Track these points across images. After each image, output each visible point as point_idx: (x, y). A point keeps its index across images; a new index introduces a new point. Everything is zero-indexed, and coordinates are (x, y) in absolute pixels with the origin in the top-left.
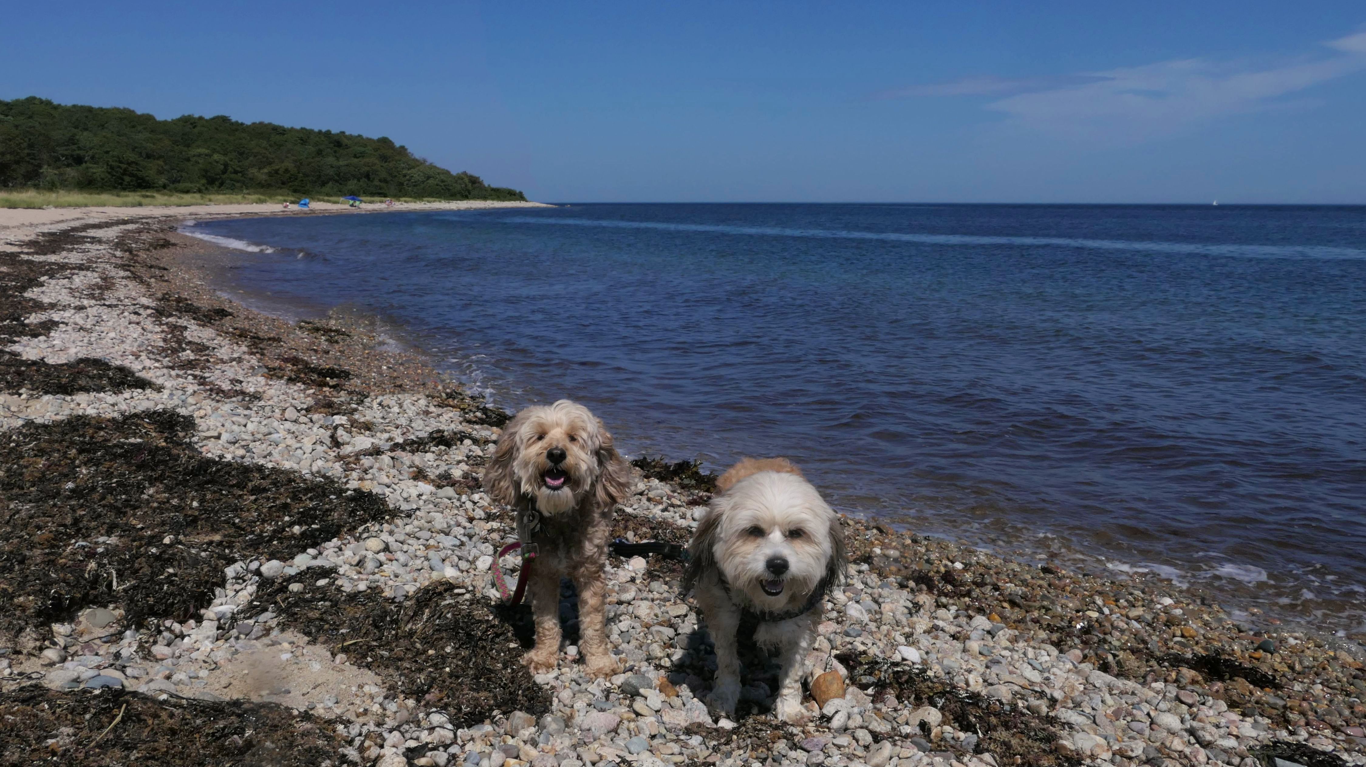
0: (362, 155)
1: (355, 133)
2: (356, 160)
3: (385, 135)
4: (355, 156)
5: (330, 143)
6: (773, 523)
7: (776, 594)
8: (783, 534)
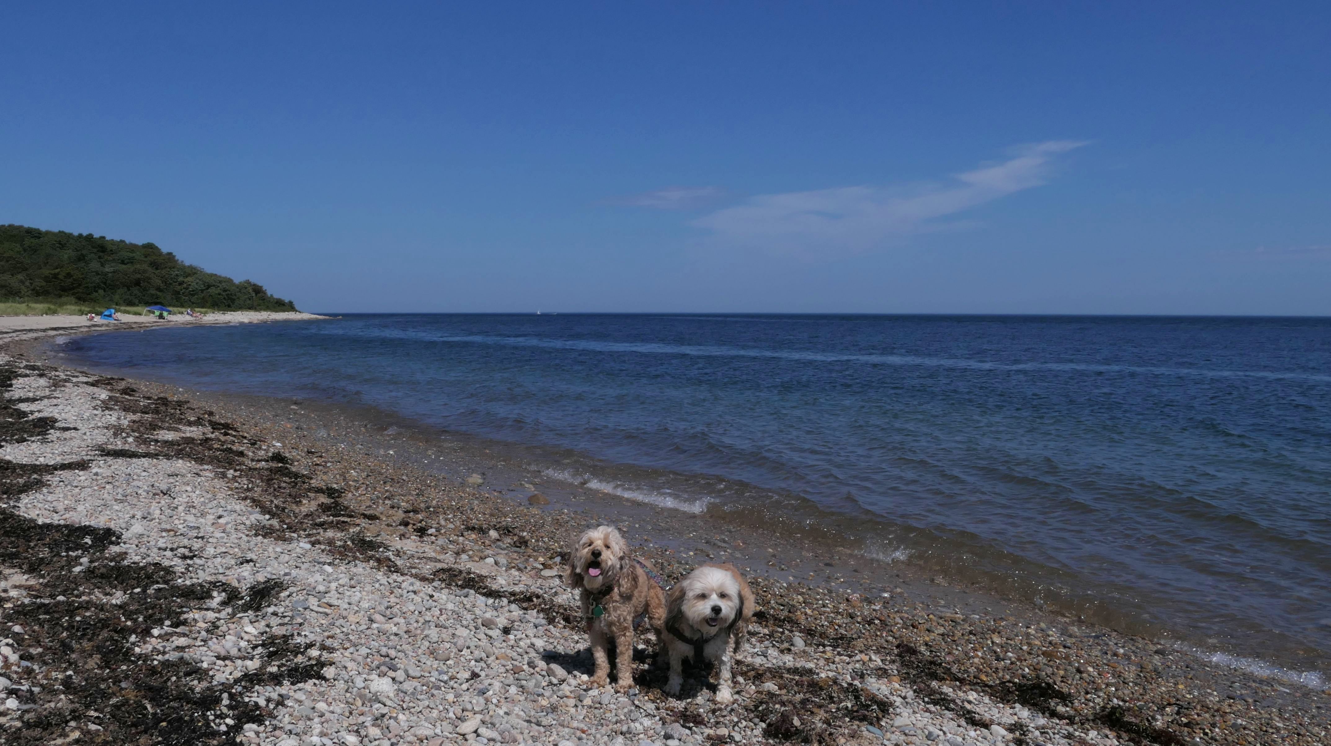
0: (131, 261)
1: (117, 238)
2: (124, 266)
3: (151, 241)
4: (123, 262)
5: (93, 247)
6: (713, 590)
7: (715, 626)
8: (718, 595)
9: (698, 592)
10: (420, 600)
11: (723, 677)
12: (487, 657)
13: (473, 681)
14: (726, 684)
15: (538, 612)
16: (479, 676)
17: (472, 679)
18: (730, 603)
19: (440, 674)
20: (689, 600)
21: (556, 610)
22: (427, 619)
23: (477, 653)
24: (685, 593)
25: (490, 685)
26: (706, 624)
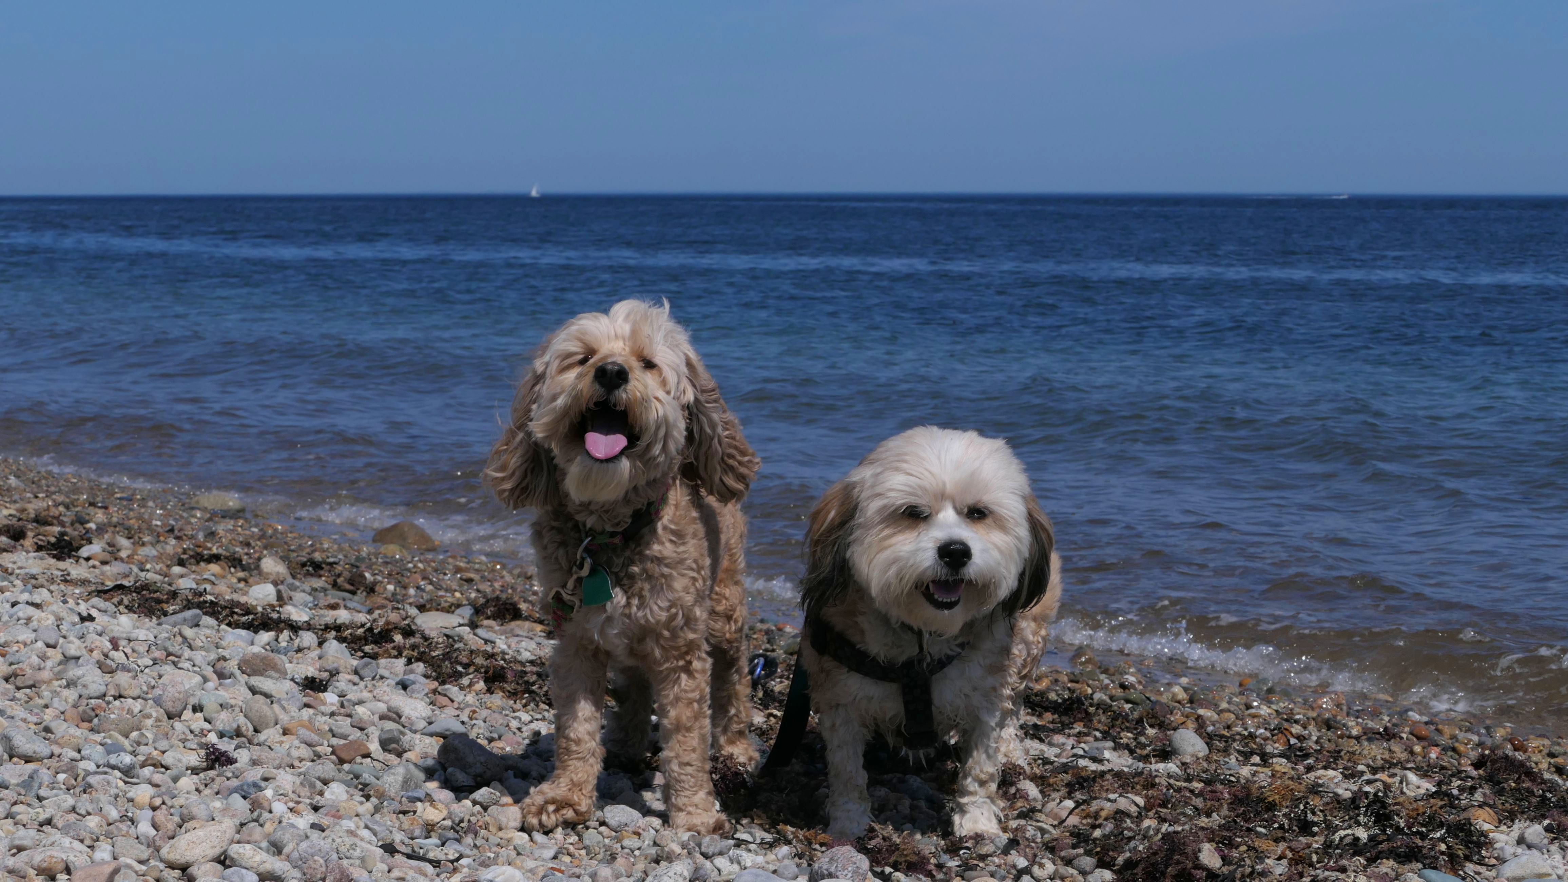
6: (942, 496)
7: (950, 606)
8: (959, 512)
9: (900, 500)
10: (51, 619)
11: (976, 771)
12: (256, 731)
13: (212, 773)
14: (982, 791)
15: (409, 662)
16: (231, 761)
17: (212, 768)
18: (998, 538)
19: (109, 753)
20: (868, 527)
21: (465, 660)
22: (72, 651)
23: (224, 720)
24: (856, 507)
25: (266, 779)
26: (923, 600)
